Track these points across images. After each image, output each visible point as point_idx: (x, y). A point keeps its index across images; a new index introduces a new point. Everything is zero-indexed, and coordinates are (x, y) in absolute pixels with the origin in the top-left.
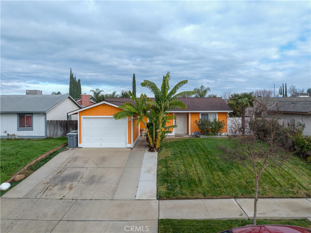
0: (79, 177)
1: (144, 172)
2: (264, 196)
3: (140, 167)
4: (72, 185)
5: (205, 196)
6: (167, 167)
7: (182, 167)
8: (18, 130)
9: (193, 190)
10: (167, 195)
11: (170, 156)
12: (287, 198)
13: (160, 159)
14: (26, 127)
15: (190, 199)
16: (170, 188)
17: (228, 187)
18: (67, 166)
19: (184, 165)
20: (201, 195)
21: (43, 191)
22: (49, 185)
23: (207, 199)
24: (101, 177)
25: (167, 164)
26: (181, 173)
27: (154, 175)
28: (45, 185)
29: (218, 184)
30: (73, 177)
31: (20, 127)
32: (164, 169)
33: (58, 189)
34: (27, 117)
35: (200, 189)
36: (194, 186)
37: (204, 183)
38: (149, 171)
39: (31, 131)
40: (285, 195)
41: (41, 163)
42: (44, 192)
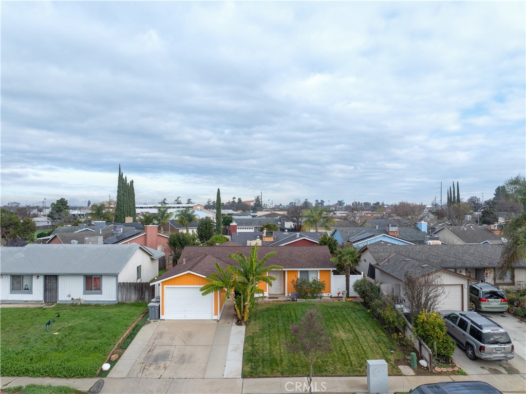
0: (170, 356)
1: (231, 351)
2: (333, 375)
3: (227, 345)
4: (165, 364)
5: (283, 375)
6: (253, 346)
7: (268, 345)
8: (84, 293)
9: (273, 370)
10: (250, 374)
11: (258, 331)
12: (353, 376)
13: (247, 335)
14: (94, 290)
15: (270, 377)
16: (254, 367)
17: (304, 366)
18: (155, 344)
19: (270, 343)
20: (279, 374)
21: (142, 371)
22: (144, 365)
23: (284, 377)
24: (190, 357)
25: (253, 342)
26: (265, 352)
27: (241, 354)
28: (141, 365)
29: (296, 364)
30: (164, 357)
31: (87, 290)
32: (250, 348)
33: (155, 369)
34: (95, 278)
35: (279, 369)
36: (275, 365)
37: (285, 362)
38: (235, 350)
39: (100, 295)
40: (351, 374)
41: (128, 340)
42: (142, 373)
